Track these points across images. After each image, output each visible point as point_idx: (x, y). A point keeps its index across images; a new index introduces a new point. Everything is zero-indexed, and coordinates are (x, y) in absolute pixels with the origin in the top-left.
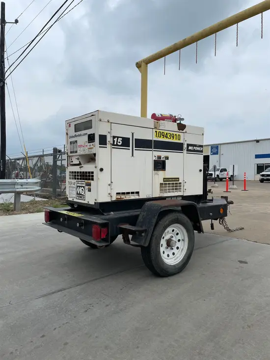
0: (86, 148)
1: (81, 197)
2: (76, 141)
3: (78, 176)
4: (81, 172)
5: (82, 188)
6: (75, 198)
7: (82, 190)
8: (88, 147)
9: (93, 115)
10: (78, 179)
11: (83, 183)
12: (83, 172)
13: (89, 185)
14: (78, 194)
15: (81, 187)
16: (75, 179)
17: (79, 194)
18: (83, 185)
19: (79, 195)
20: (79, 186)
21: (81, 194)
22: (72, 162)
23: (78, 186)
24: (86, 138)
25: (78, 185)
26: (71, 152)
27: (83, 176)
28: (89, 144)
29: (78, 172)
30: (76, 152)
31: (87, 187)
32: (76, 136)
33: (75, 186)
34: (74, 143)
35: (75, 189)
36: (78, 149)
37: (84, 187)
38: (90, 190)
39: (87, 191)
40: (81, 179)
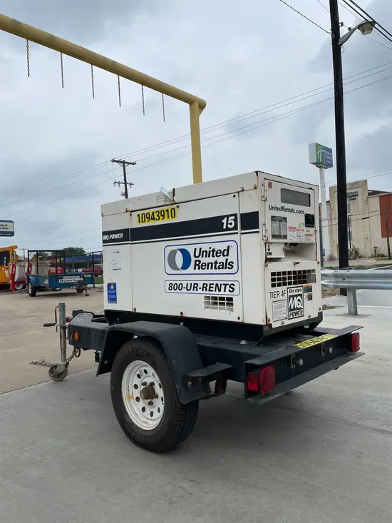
0: (303, 234)
1: (297, 313)
2: (285, 218)
3: (290, 278)
4: (295, 272)
5: (299, 298)
6: (286, 318)
7: (299, 300)
8: (306, 232)
9: (311, 189)
10: (290, 284)
11: (299, 289)
12: (300, 272)
13: (309, 289)
14: (291, 310)
15: (297, 296)
16: (285, 284)
17: (294, 309)
18: (300, 293)
19: (294, 311)
20: (293, 296)
21: (297, 309)
22: (270, 254)
23: (290, 296)
24: (302, 219)
25: (291, 294)
26: (274, 236)
27: (300, 277)
28: (306, 229)
29: (290, 273)
30: (285, 237)
31: (306, 294)
32: (283, 209)
33: (286, 297)
34: (280, 221)
35: (285, 303)
36: (289, 233)
37: (301, 295)
38: (310, 298)
39: (306, 300)
40: (295, 283)
